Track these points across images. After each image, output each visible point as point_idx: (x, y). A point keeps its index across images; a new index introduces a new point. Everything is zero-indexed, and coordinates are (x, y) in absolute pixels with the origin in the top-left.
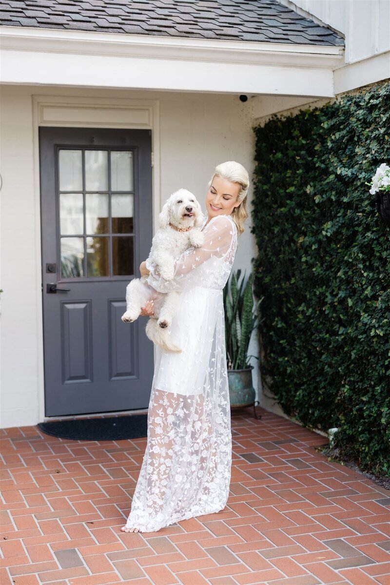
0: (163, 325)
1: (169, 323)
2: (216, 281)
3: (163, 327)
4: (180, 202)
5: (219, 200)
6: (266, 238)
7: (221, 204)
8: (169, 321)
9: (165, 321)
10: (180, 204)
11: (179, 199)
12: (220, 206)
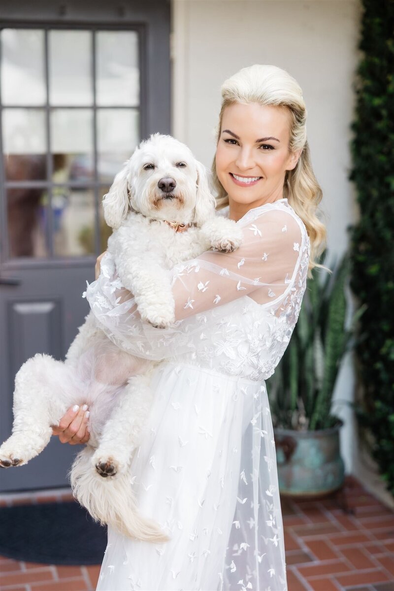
0: (106, 470)
1: (120, 466)
2: (255, 361)
3: (103, 475)
4: (150, 167)
5: (251, 156)
6: (375, 193)
7: (257, 165)
8: (121, 459)
9: (110, 459)
10: (150, 171)
11: (147, 160)
12: (256, 172)
